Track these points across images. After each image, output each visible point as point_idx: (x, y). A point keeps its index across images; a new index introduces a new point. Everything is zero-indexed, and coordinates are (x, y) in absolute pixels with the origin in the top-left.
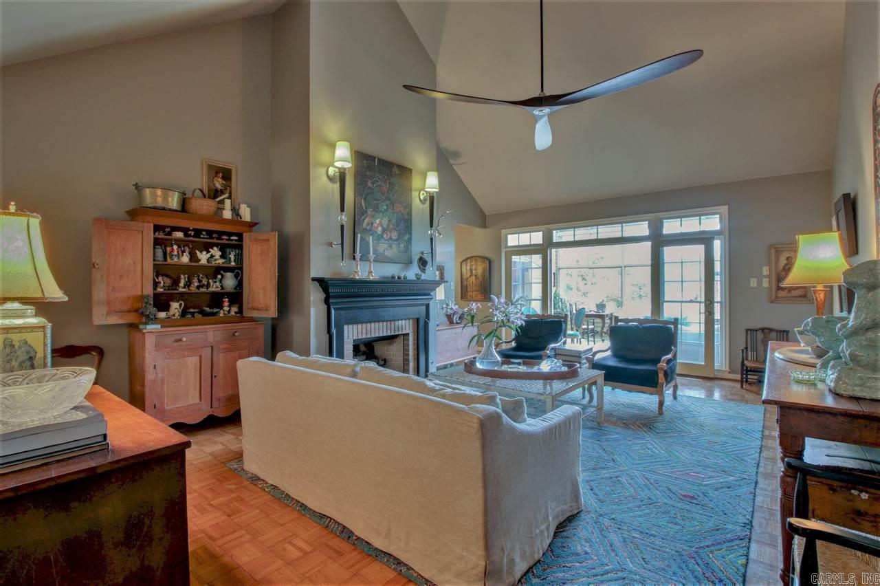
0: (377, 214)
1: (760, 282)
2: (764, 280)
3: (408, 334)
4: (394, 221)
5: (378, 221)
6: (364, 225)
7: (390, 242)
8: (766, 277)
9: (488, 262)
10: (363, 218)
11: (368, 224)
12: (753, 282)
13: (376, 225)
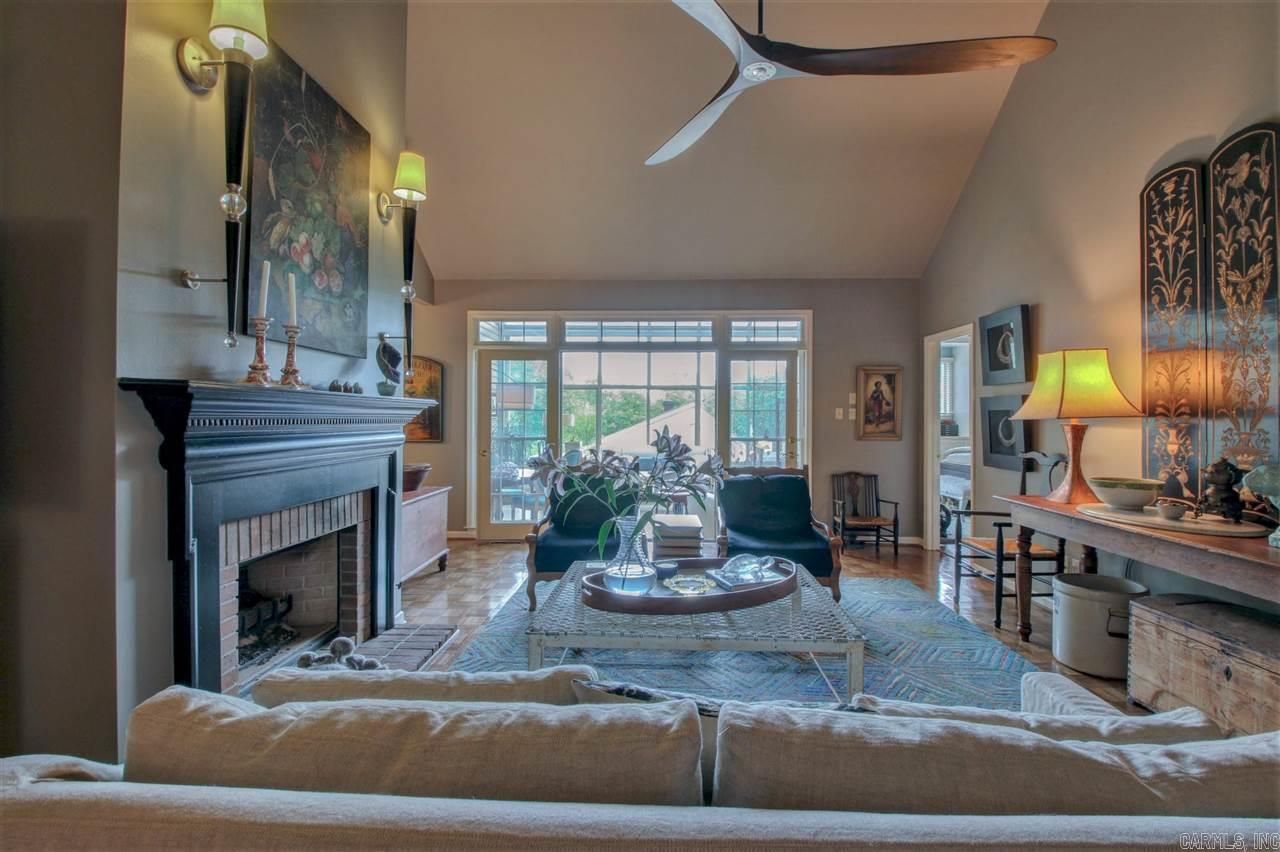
0: (302, 218)
1: (846, 414)
2: (851, 410)
3: (355, 526)
4: (335, 248)
5: (303, 238)
6: (272, 240)
7: (327, 298)
8: (853, 406)
9: (440, 368)
10: (269, 220)
11: (281, 241)
12: (839, 413)
13: (298, 247)
